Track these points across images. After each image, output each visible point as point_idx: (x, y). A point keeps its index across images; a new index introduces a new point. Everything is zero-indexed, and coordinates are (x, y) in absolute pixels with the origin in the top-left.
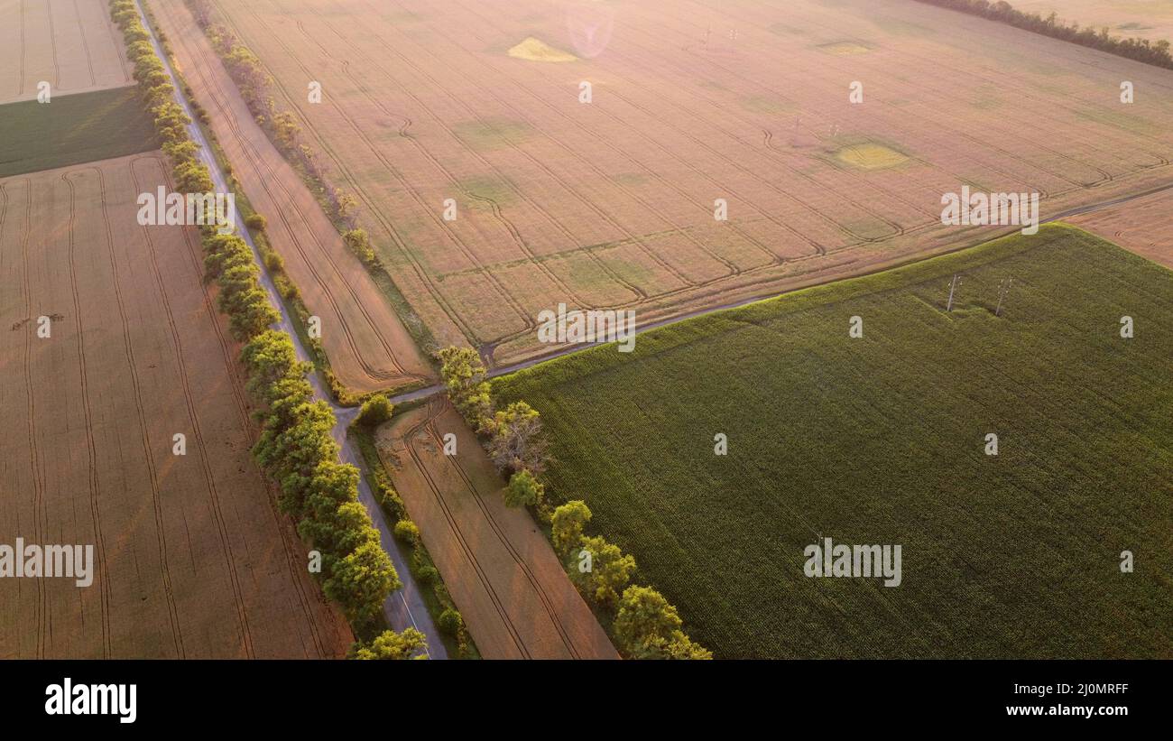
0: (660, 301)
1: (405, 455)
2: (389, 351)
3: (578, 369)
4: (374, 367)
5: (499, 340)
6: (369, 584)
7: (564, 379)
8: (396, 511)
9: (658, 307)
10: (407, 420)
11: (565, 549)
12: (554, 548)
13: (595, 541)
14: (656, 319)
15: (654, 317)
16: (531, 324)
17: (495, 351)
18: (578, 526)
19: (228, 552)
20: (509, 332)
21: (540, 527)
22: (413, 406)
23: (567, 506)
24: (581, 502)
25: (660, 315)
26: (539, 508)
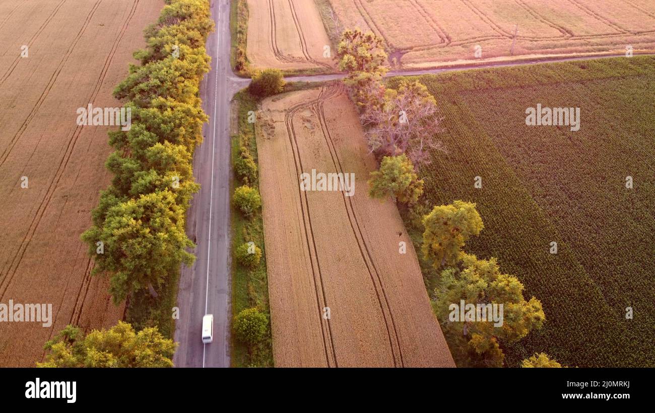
0: (589, 40)
1: (280, 127)
2: (303, 42)
3: (489, 81)
4: (283, 52)
5: (411, 48)
6: (133, 244)
7: (472, 88)
8: (244, 175)
9: (586, 45)
10: (295, 97)
11: (435, 266)
12: (420, 262)
13: (484, 264)
14: (582, 54)
15: (580, 52)
16: (447, 40)
17: (404, 56)
18: (461, 239)
19: (57, 179)
20: (422, 43)
21: (408, 231)
22: (308, 86)
23: (450, 206)
24: (471, 205)
25: (588, 51)
26: (413, 207)
